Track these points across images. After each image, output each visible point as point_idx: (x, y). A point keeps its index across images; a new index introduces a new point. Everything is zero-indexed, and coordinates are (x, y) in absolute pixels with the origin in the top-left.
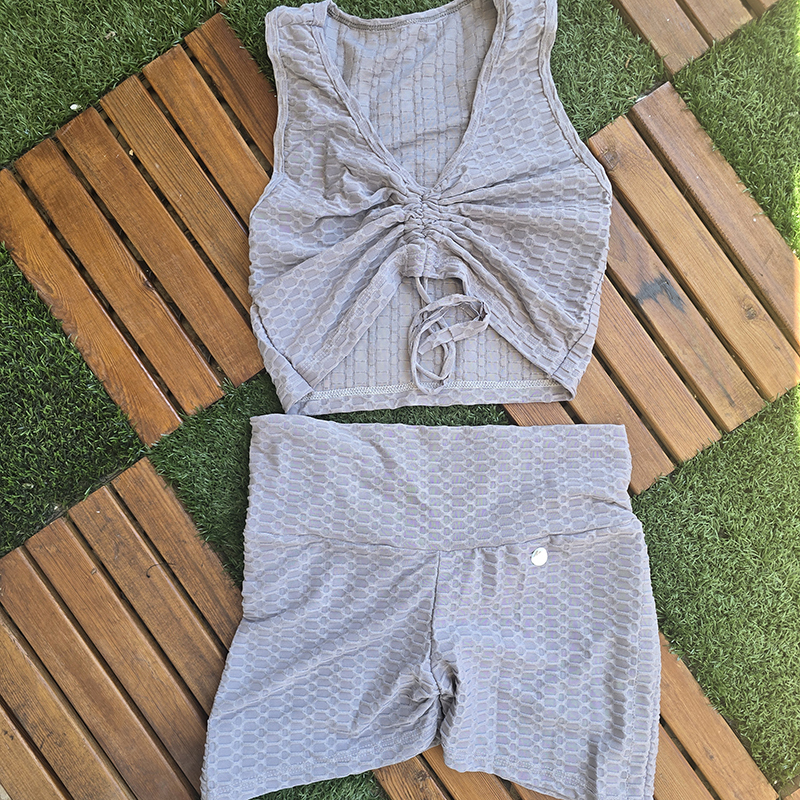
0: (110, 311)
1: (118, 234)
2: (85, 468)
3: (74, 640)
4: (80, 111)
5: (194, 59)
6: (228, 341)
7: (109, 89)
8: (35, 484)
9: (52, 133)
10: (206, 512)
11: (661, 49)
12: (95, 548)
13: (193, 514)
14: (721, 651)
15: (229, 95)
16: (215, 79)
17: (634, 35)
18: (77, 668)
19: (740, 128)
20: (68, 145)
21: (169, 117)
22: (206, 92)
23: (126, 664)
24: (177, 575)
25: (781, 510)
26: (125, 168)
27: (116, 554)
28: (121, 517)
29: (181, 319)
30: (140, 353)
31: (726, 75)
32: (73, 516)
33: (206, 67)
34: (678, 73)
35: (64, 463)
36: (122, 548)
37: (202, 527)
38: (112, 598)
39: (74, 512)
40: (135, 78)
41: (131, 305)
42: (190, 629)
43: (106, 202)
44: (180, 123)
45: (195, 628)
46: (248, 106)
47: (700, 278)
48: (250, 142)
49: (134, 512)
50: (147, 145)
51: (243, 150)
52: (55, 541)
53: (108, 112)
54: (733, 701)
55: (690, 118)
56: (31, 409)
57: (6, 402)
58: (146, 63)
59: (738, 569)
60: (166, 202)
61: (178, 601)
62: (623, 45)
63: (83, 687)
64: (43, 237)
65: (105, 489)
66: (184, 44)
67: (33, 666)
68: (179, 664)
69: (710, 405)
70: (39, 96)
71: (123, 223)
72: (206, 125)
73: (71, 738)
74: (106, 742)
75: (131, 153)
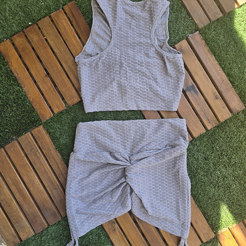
0: (35, 82)
1: (39, 60)
2: (24, 126)
3: (16, 176)
4: (31, 25)
5: (65, 13)
6: (68, 93)
7: (40, 19)
8: (9, 130)
9: (23, 30)
10: (58, 142)
11: (197, 22)
12: (25, 150)
13: (54, 142)
14: (202, 192)
15: (74, 24)
16: (71, 19)
17: (190, 17)
18: (17, 185)
19: (217, 45)
20: (27, 34)
21: (57, 29)
22: (68, 23)
23: (30, 184)
24: (48, 159)
25: (221, 153)
26: (43, 42)
27: (31, 152)
28: (33, 141)
29: (55, 86)
30: (43, 95)
31: (214, 30)
32: (19, 140)
33: (69, 16)
34: (201, 29)
35: (18, 125)
36: (32, 150)
37: (56, 146)
38: (28, 165)
39: (19, 139)
40: (48, 17)
41: (41, 81)
42: (50, 175)
43: (36, 51)
44: (60, 30)
45: (52, 175)
46: (80, 28)
47: (203, 86)
48: (79, 38)
49: (37, 140)
50: (50, 36)
51: (77, 40)
52: (13, 147)
53: (40, 26)
54: (204, 207)
55: (203, 42)
56: (10, 108)
57: (3, 106)
58: (52, 13)
59: (208, 169)
60: (54, 52)
61: (47, 167)
62: (186, 20)
63: (17, 190)
64: (17, 59)
65: (29, 133)
66: (63, 9)
67: (3, 183)
68: (46, 185)
69: (203, 122)
70: (20, 19)
71: (41, 57)
72: (67, 32)
73: (13, 205)
74: (23, 207)
75: (45, 38)
